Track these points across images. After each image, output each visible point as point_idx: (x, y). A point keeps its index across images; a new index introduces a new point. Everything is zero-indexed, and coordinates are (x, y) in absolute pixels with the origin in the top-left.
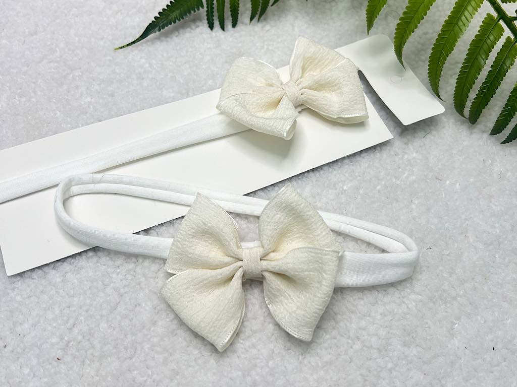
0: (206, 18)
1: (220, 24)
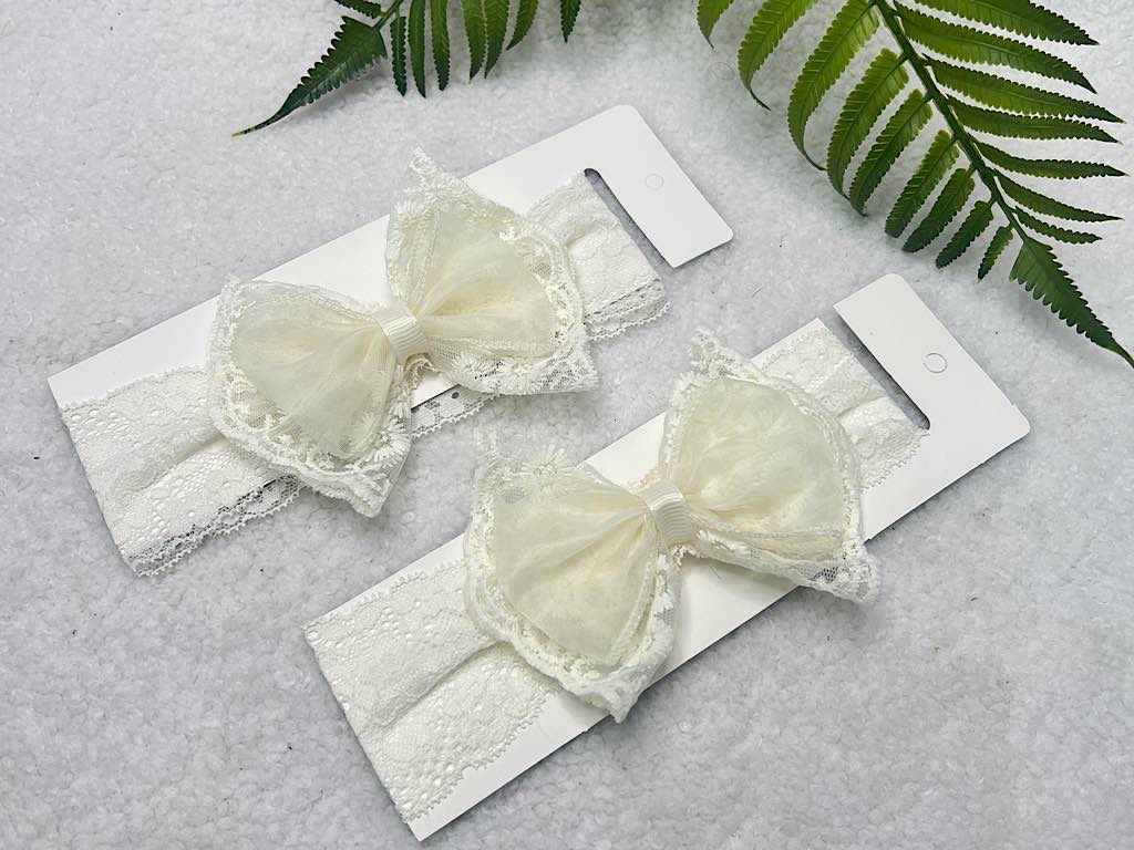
0: (392, 74)
1: (417, 84)
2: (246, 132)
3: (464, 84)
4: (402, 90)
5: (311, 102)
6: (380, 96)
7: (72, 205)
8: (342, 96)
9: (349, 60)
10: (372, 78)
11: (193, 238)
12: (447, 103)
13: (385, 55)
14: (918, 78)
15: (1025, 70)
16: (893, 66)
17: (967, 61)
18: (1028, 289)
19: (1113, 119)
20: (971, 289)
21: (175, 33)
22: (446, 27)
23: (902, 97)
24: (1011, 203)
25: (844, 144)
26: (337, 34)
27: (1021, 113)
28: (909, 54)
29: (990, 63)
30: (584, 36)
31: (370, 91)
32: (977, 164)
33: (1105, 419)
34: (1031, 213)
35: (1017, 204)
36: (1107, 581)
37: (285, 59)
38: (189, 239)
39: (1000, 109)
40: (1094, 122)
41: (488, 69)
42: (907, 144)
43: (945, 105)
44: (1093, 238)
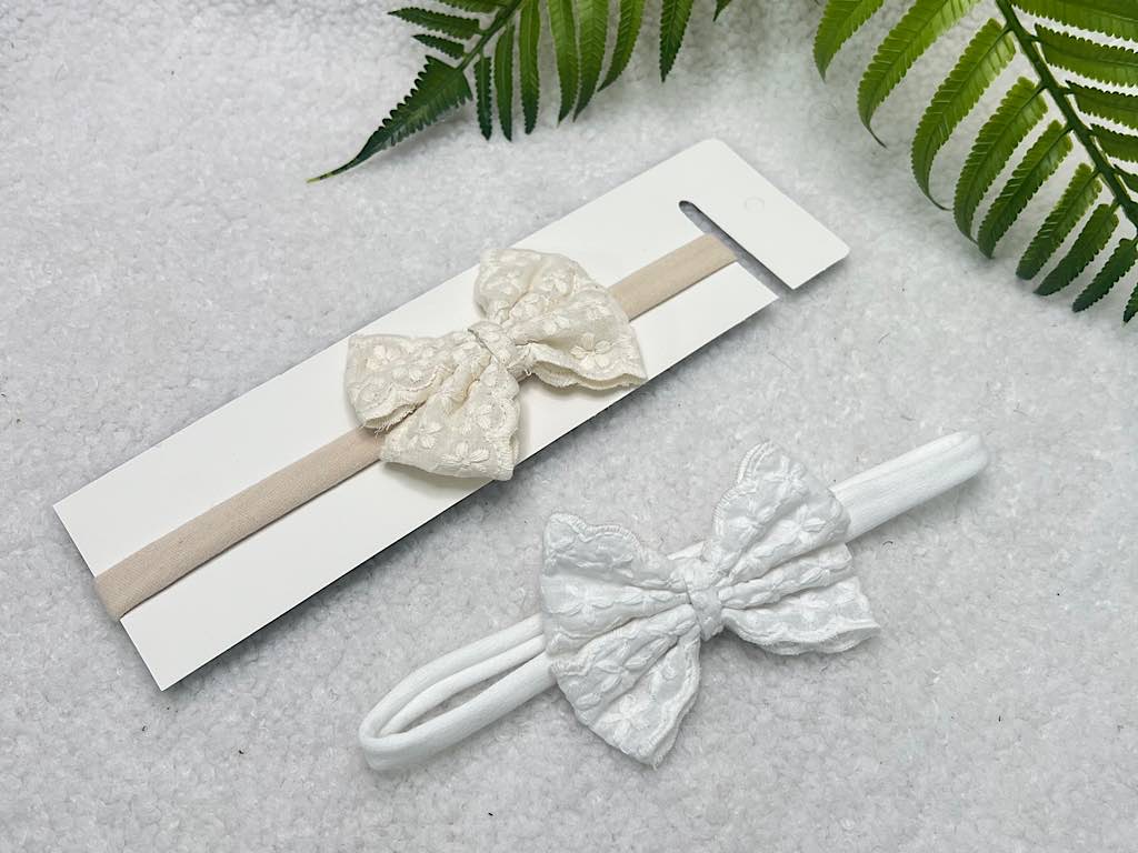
0: (476, 116)
1: (503, 128)
2: (321, 178)
3: (551, 127)
4: (487, 133)
5: (393, 144)
6: (462, 141)
8: (423, 141)
9: (433, 102)
10: (454, 122)
12: (534, 148)
13: (470, 97)
14: (1057, 107)
16: (1030, 95)
21: (240, 77)
22: (536, 66)
23: (1040, 129)
25: (976, 178)
26: (420, 74)
28: (1048, 82)
31: (453, 135)
32: (1121, 198)
41: (578, 111)
42: (1046, 178)
43: (1085, 136)
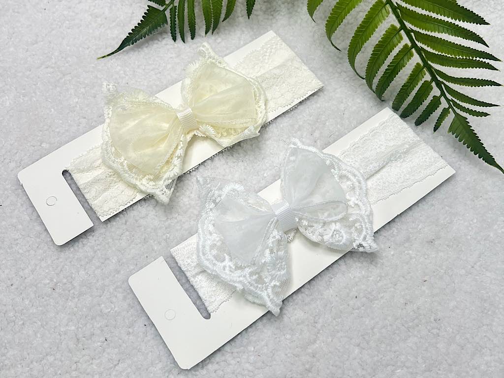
0: (170, 32)
1: (181, 37)
2: (103, 57)
3: (203, 37)
4: (175, 39)
5: (133, 44)
6: (164, 42)
7: (24, 89)
8: (147, 42)
9: (150, 25)
10: (161, 34)
11: (78, 106)
12: (194, 46)
13: (167, 23)
14: (407, 38)
15: (455, 36)
16: (395, 32)
17: (428, 31)
18: (456, 137)
19: (496, 59)
20: (431, 136)
21: (73, 12)
22: (194, 11)
23: (400, 47)
24: (450, 97)
25: (373, 68)
26: (145, 13)
27: (453, 56)
28: (403, 27)
29: (439, 33)
30: (257, 16)
31: (160, 39)
32: (434, 78)
33: (490, 198)
34: (458, 102)
35: (452, 97)
36: (488, 274)
37: (122, 25)
38: (76, 106)
39: (443, 54)
40: (487, 61)
41: (213, 30)
42: (402, 69)
43: (420, 51)
44: (486, 115)
